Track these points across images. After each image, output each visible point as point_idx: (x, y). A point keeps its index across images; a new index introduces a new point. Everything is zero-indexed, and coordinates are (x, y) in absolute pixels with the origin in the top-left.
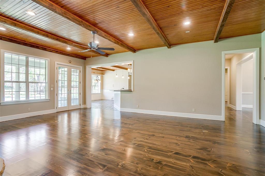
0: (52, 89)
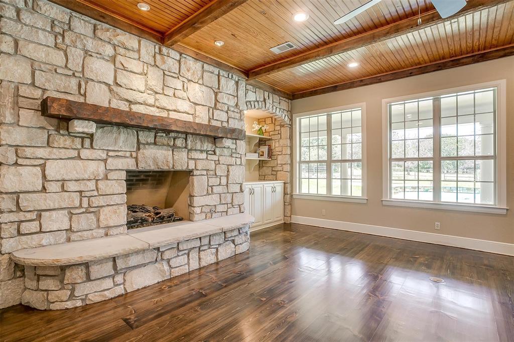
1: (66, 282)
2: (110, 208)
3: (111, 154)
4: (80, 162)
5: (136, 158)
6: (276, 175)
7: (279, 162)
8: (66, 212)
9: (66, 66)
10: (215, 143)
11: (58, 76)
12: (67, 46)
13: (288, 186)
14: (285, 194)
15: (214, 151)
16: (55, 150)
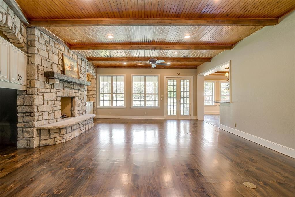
0: (162, 99)
1: (61, 134)
2: (57, 111)
3: (58, 91)
4: (51, 94)
5: (63, 92)
6: (89, 99)
7: (91, 94)
8: (47, 112)
9: (48, 58)
10: (80, 87)
11: (47, 62)
12: (49, 50)
13: (95, 103)
14: (94, 107)
15: (80, 90)
16: (46, 89)
